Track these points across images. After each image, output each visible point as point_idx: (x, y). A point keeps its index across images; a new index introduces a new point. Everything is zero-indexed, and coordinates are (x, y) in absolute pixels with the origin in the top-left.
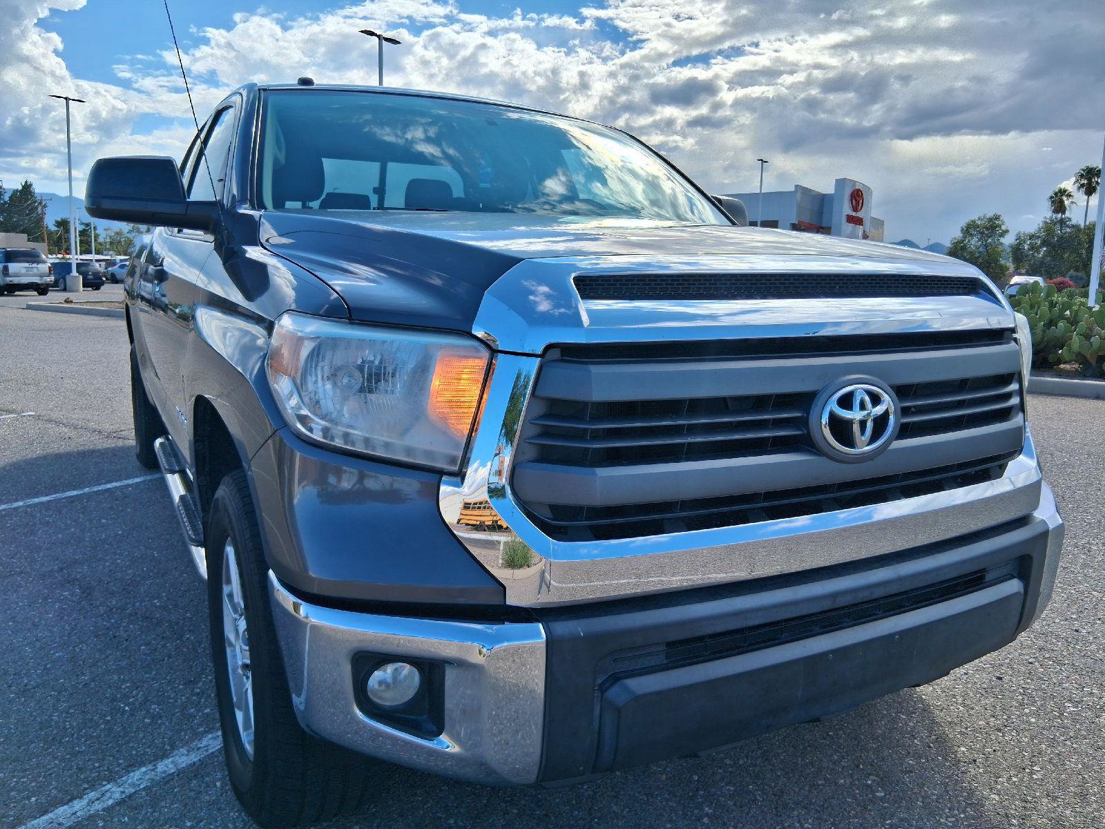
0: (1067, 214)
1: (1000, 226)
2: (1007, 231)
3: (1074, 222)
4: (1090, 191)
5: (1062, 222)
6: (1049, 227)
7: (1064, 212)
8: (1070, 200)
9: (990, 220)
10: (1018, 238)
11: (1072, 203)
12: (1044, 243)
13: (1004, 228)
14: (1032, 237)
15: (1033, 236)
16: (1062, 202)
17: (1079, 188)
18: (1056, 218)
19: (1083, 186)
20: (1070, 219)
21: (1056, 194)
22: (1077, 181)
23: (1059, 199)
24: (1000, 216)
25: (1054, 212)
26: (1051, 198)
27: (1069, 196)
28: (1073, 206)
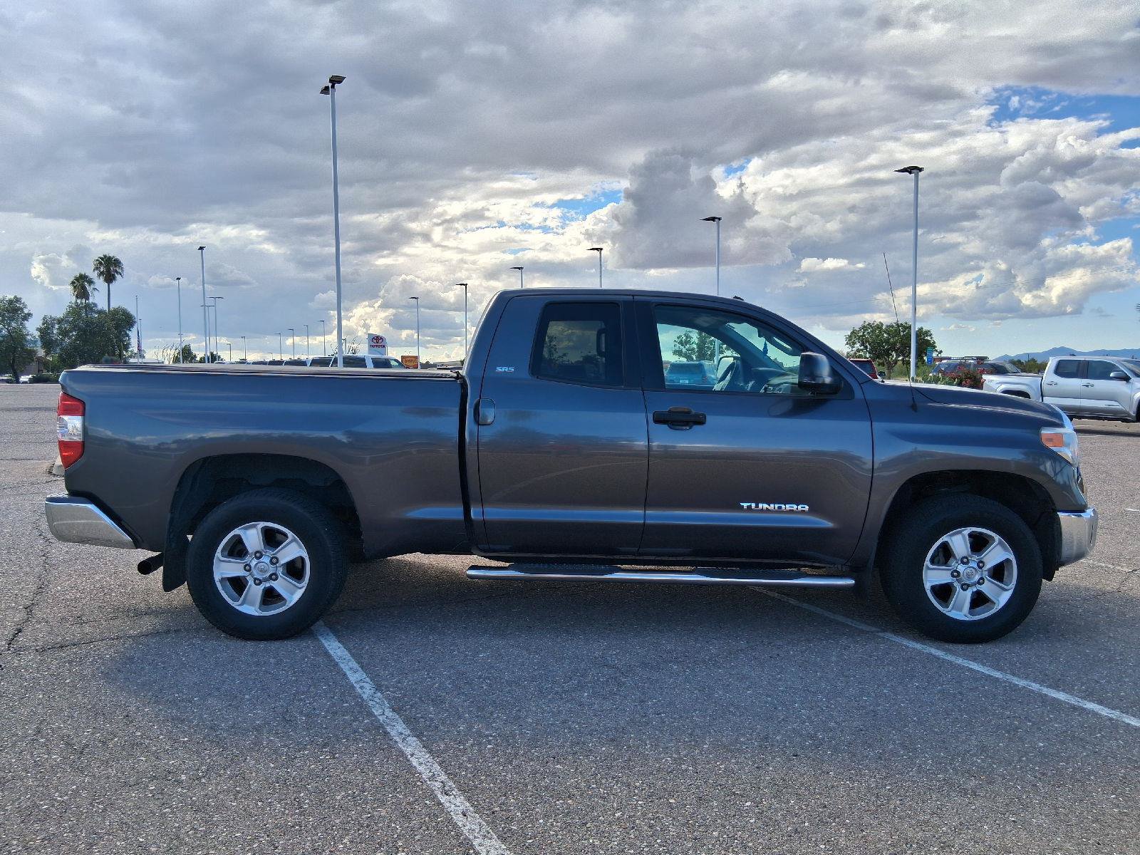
0: (91, 300)
1: (22, 309)
2: (30, 315)
3: (100, 307)
4: (110, 278)
5: (90, 308)
6: (75, 311)
7: (87, 298)
8: (92, 286)
9: (11, 302)
10: (45, 321)
11: (95, 289)
12: (75, 327)
13: (26, 311)
14: (60, 321)
15: (62, 320)
16: (84, 288)
17: (99, 276)
18: (82, 303)
19: (102, 273)
20: (95, 305)
21: (77, 279)
22: (97, 268)
23: (81, 284)
24: (21, 298)
25: (77, 297)
26: (73, 283)
27: (91, 282)
28: (95, 293)
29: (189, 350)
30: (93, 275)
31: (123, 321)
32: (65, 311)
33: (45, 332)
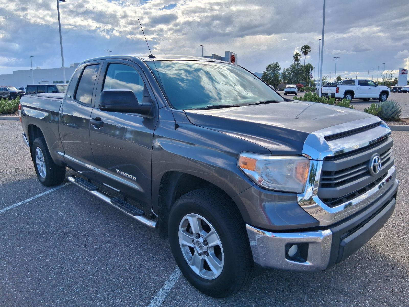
0: (299, 62)
2: (280, 68)
3: (301, 64)
4: (306, 53)
5: (298, 65)
6: (293, 67)
7: (298, 61)
8: (300, 57)
9: (275, 64)
10: (284, 70)
12: (292, 72)
13: (279, 67)
14: (288, 70)
16: (297, 57)
18: (296, 63)
19: (303, 52)
20: (300, 63)
21: (295, 55)
22: (302, 50)
23: (296, 57)
24: (278, 63)
25: (295, 61)
26: (294, 56)
27: (300, 55)
28: (301, 59)
29: (340, 78)
30: (300, 53)
31: (309, 69)
32: (290, 66)
33: (284, 74)
